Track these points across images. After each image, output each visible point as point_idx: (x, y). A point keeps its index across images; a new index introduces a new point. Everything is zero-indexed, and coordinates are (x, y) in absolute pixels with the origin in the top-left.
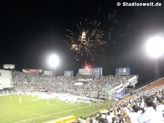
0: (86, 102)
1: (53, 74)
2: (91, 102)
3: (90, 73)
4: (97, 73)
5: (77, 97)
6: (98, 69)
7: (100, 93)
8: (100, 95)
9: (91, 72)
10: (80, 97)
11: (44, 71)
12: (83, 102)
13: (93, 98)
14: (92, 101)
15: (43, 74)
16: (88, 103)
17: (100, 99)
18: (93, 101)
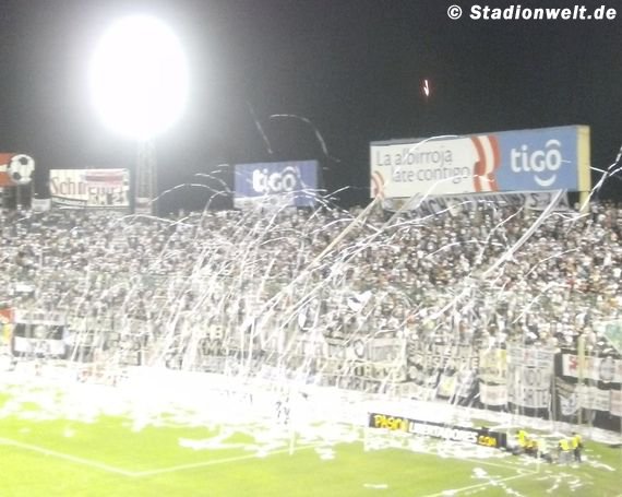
0: (444, 450)
1: (132, 195)
2: (487, 452)
3: (477, 183)
4: (546, 175)
5: (361, 404)
6: (553, 138)
7: (574, 366)
8: (572, 381)
9: (479, 168)
10: (384, 404)
11: (54, 173)
12: (417, 446)
13: (510, 408)
14: (500, 440)
15: (44, 193)
16: (460, 454)
17: (572, 420)
18: (511, 443)
